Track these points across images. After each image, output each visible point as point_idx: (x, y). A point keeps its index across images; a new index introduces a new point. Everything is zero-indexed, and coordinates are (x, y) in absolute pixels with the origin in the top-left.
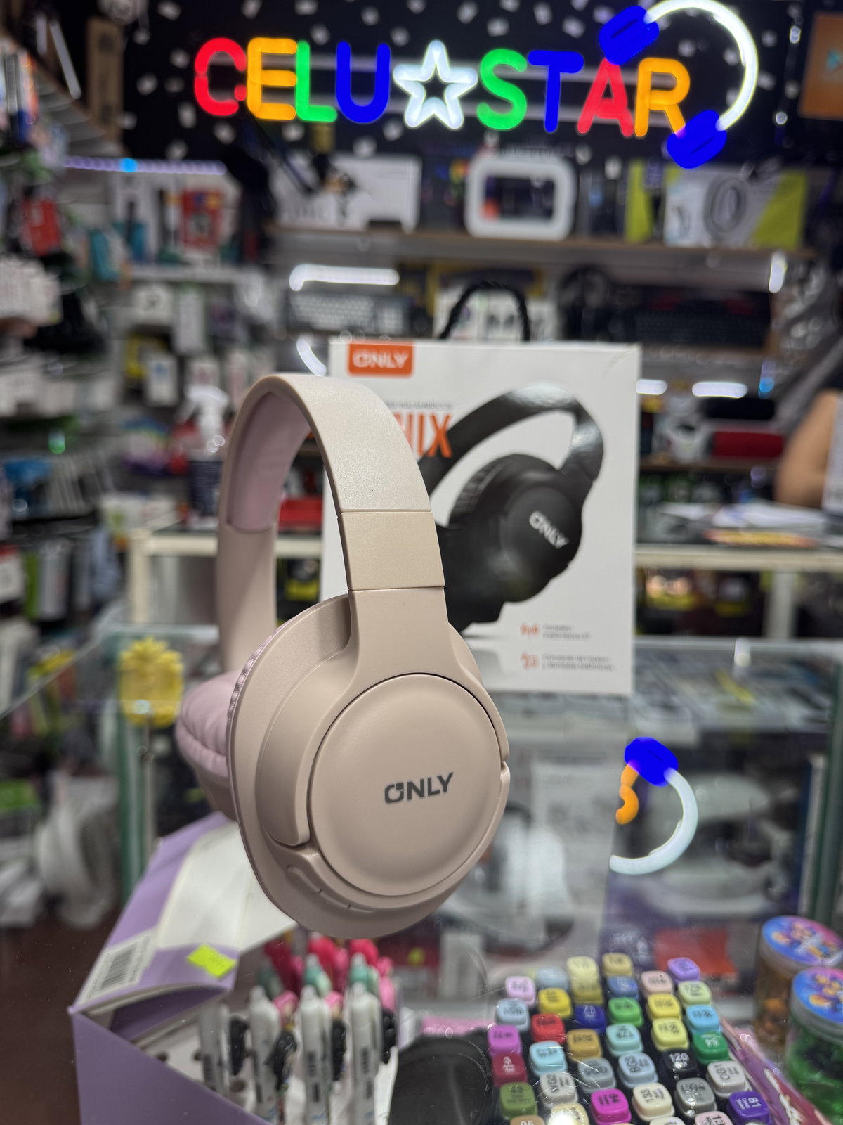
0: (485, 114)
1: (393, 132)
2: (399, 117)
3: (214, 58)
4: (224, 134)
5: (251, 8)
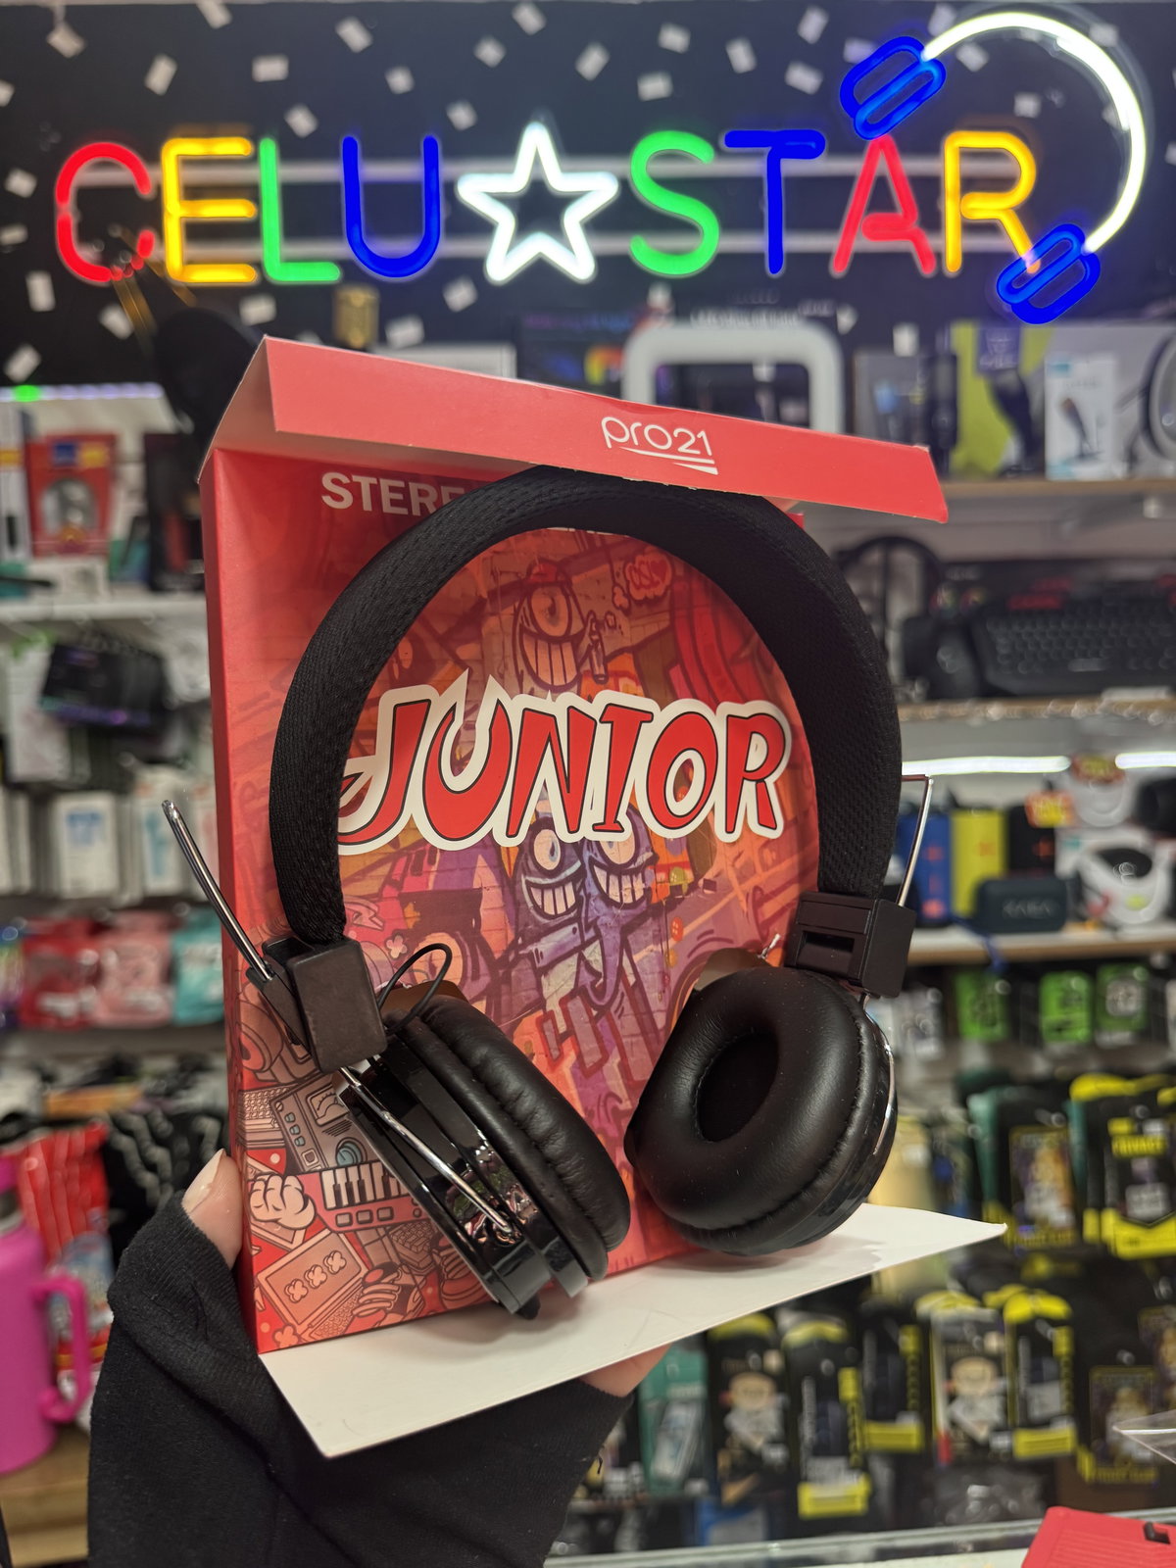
0: (644, 252)
1: (460, 296)
2: (473, 269)
3: (87, 175)
4: (117, 321)
5: (161, 75)
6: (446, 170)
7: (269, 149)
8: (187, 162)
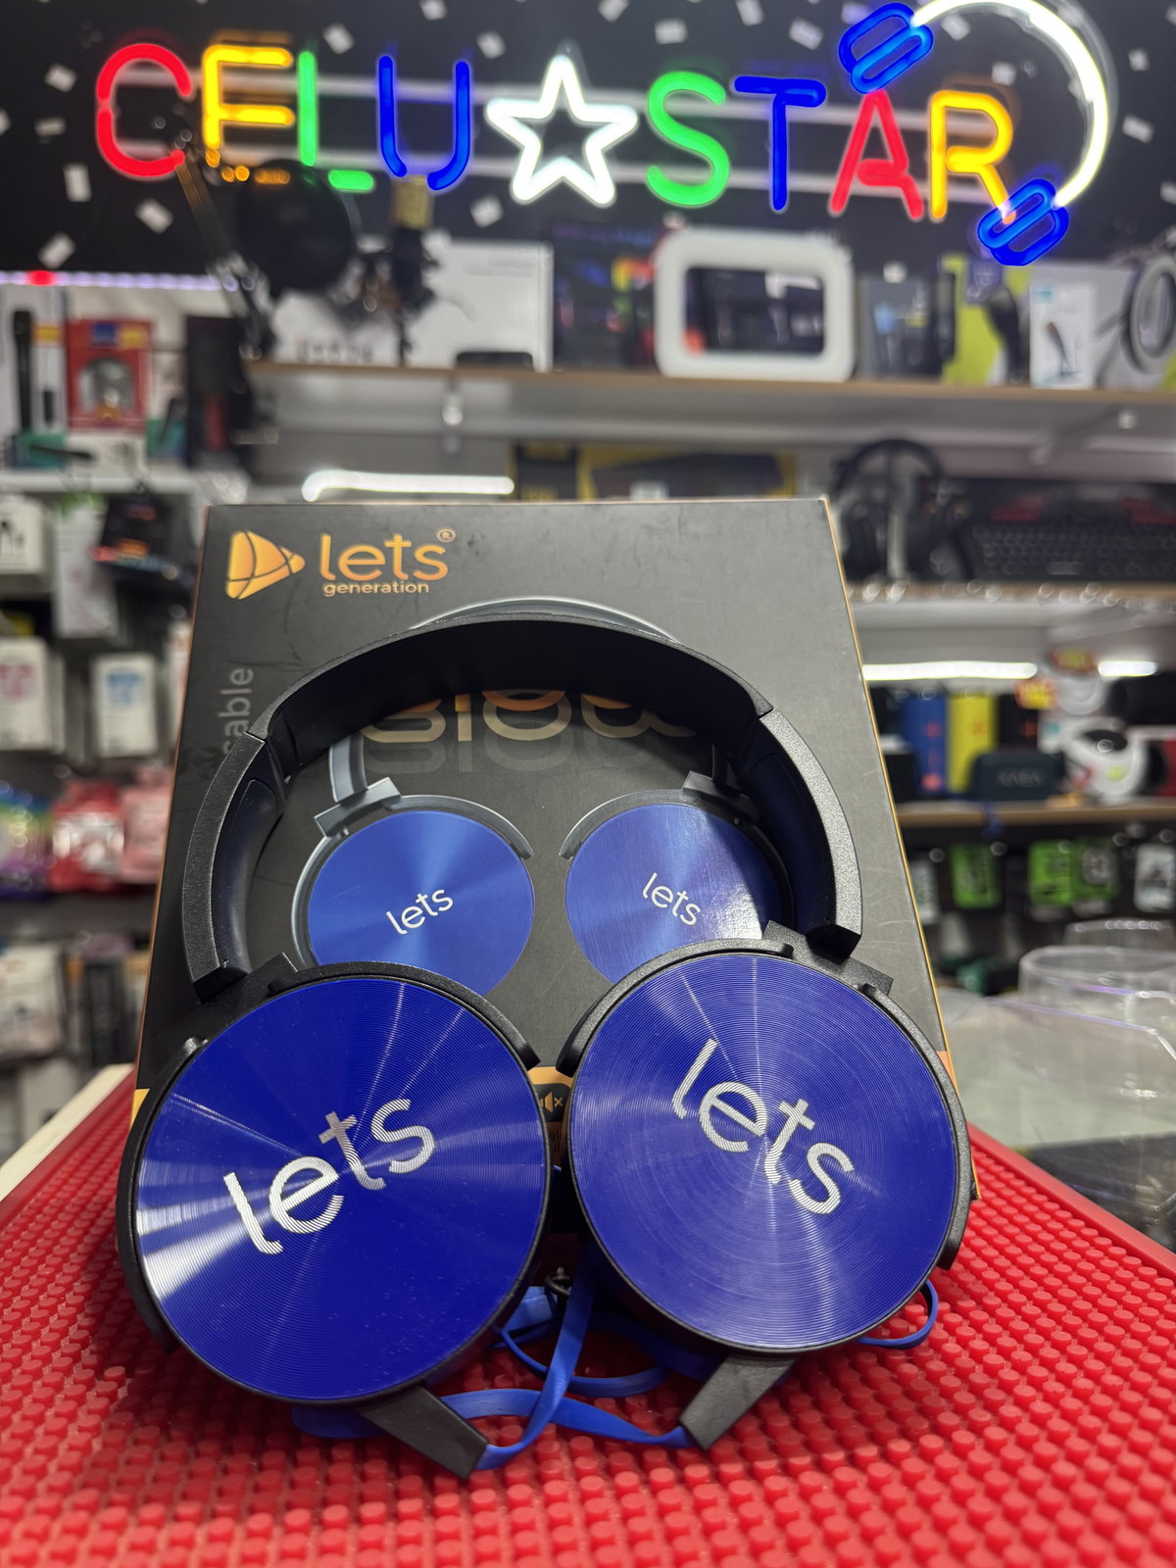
0: (660, 181)
3: (127, 73)
4: (154, 216)
6: (477, 93)
7: (307, 61)
8: (228, 69)
